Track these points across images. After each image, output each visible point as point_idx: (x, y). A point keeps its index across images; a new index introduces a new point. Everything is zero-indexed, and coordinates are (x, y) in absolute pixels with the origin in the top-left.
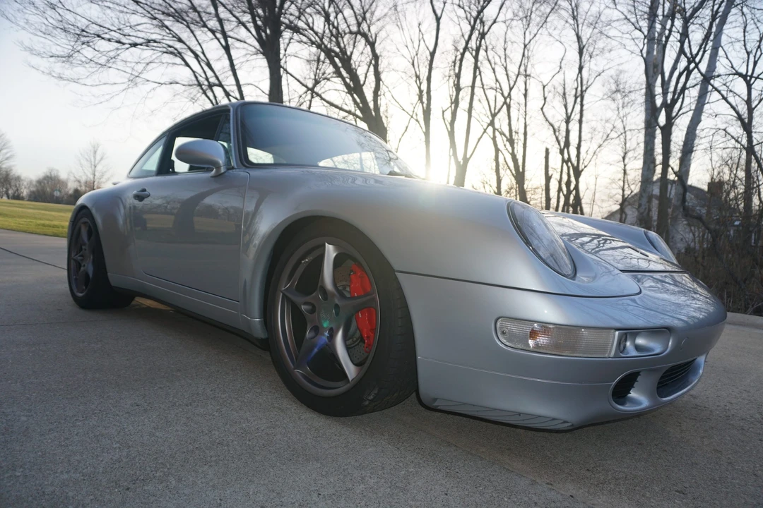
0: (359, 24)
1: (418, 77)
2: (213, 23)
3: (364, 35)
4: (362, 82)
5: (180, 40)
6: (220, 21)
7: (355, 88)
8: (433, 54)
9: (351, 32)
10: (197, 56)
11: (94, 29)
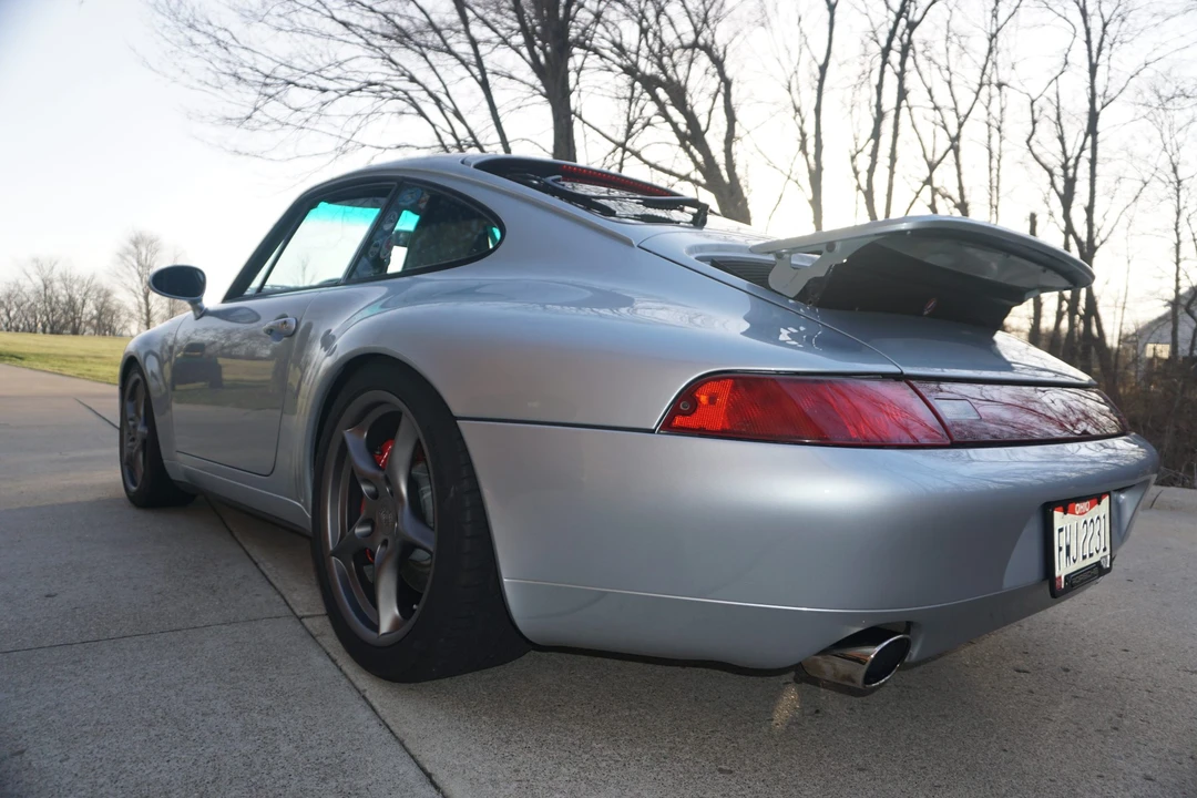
0: (697, 33)
1: (797, 110)
2: (463, 48)
3: (708, 49)
4: (703, 128)
5: (412, 79)
6: (474, 43)
7: (693, 137)
8: (823, 69)
9: (684, 47)
10: (438, 102)
11: (283, 72)
